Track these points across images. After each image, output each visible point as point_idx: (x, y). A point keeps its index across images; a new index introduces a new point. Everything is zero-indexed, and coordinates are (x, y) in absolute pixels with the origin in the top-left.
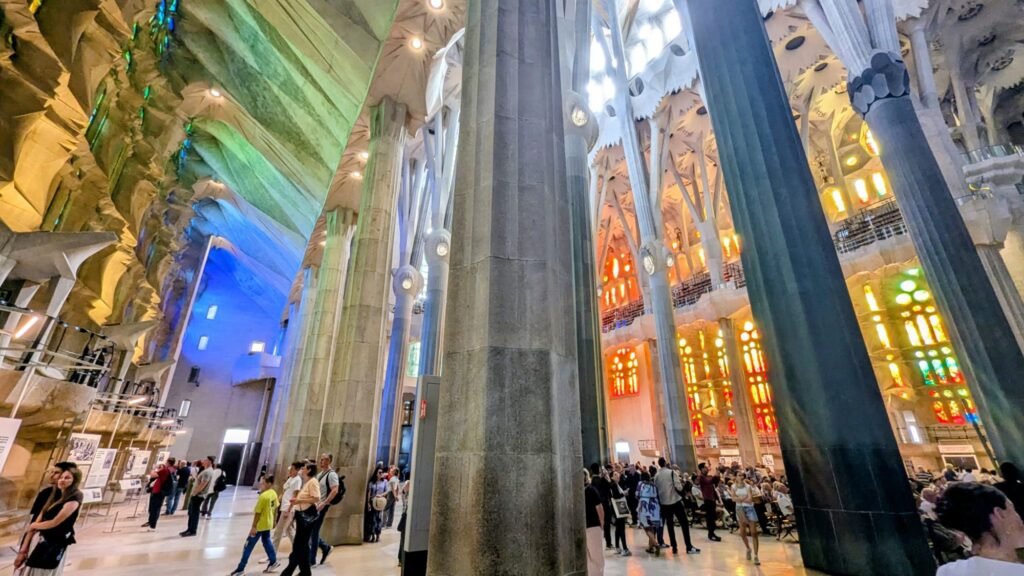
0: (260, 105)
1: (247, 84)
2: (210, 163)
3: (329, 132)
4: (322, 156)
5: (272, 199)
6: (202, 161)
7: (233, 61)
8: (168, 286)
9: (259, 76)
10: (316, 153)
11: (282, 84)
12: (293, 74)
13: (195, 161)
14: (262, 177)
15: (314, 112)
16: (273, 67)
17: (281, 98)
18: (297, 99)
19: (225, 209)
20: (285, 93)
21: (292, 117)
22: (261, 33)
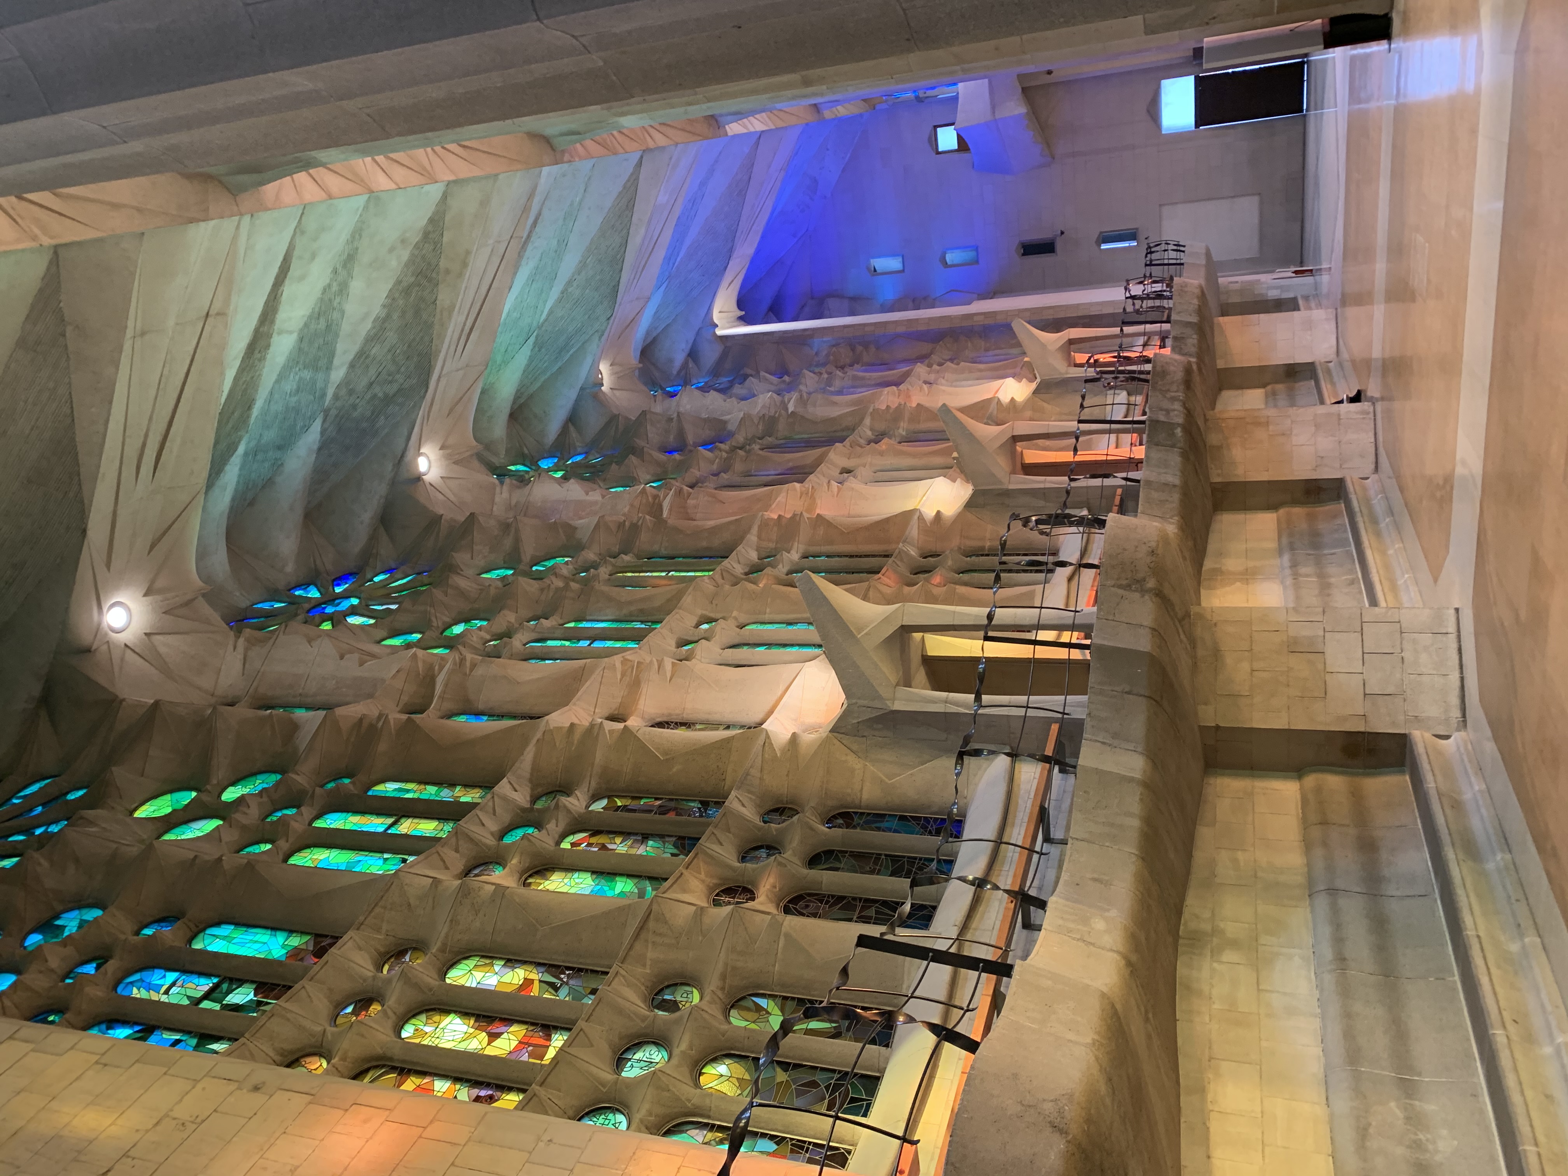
0: (395, 387)
1: (365, 425)
2: (569, 406)
3: (357, 233)
4: (425, 221)
5: (582, 266)
6: (573, 419)
7: (335, 466)
9: (333, 412)
10: (426, 235)
11: (316, 369)
13: (578, 431)
14: (545, 302)
15: (335, 284)
16: (294, 399)
17: (350, 357)
18: (328, 327)
19: (648, 333)
20: (332, 355)
21: (374, 321)
22: (241, 449)
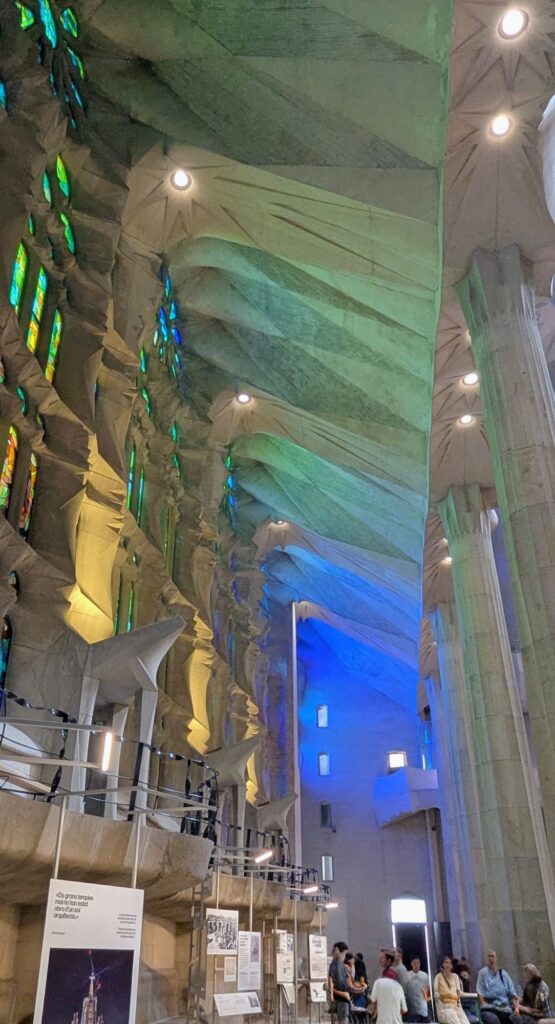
0: (297, 385)
1: (275, 365)
2: (263, 500)
4: (402, 416)
5: (352, 518)
6: (255, 501)
7: (250, 343)
8: (263, 688)
9: (286, 345)
10: (394, 416)
11: (316, 337)
12: (326, 315)
13: (248, 504)
14: (331, 492)
15: (371, 354)
16: (298, 320)
17: (321, 359)
18: (343, 347)
19: (298, 559)
20: (323, 348)
21: (343, 378)
22: (271, 283)
